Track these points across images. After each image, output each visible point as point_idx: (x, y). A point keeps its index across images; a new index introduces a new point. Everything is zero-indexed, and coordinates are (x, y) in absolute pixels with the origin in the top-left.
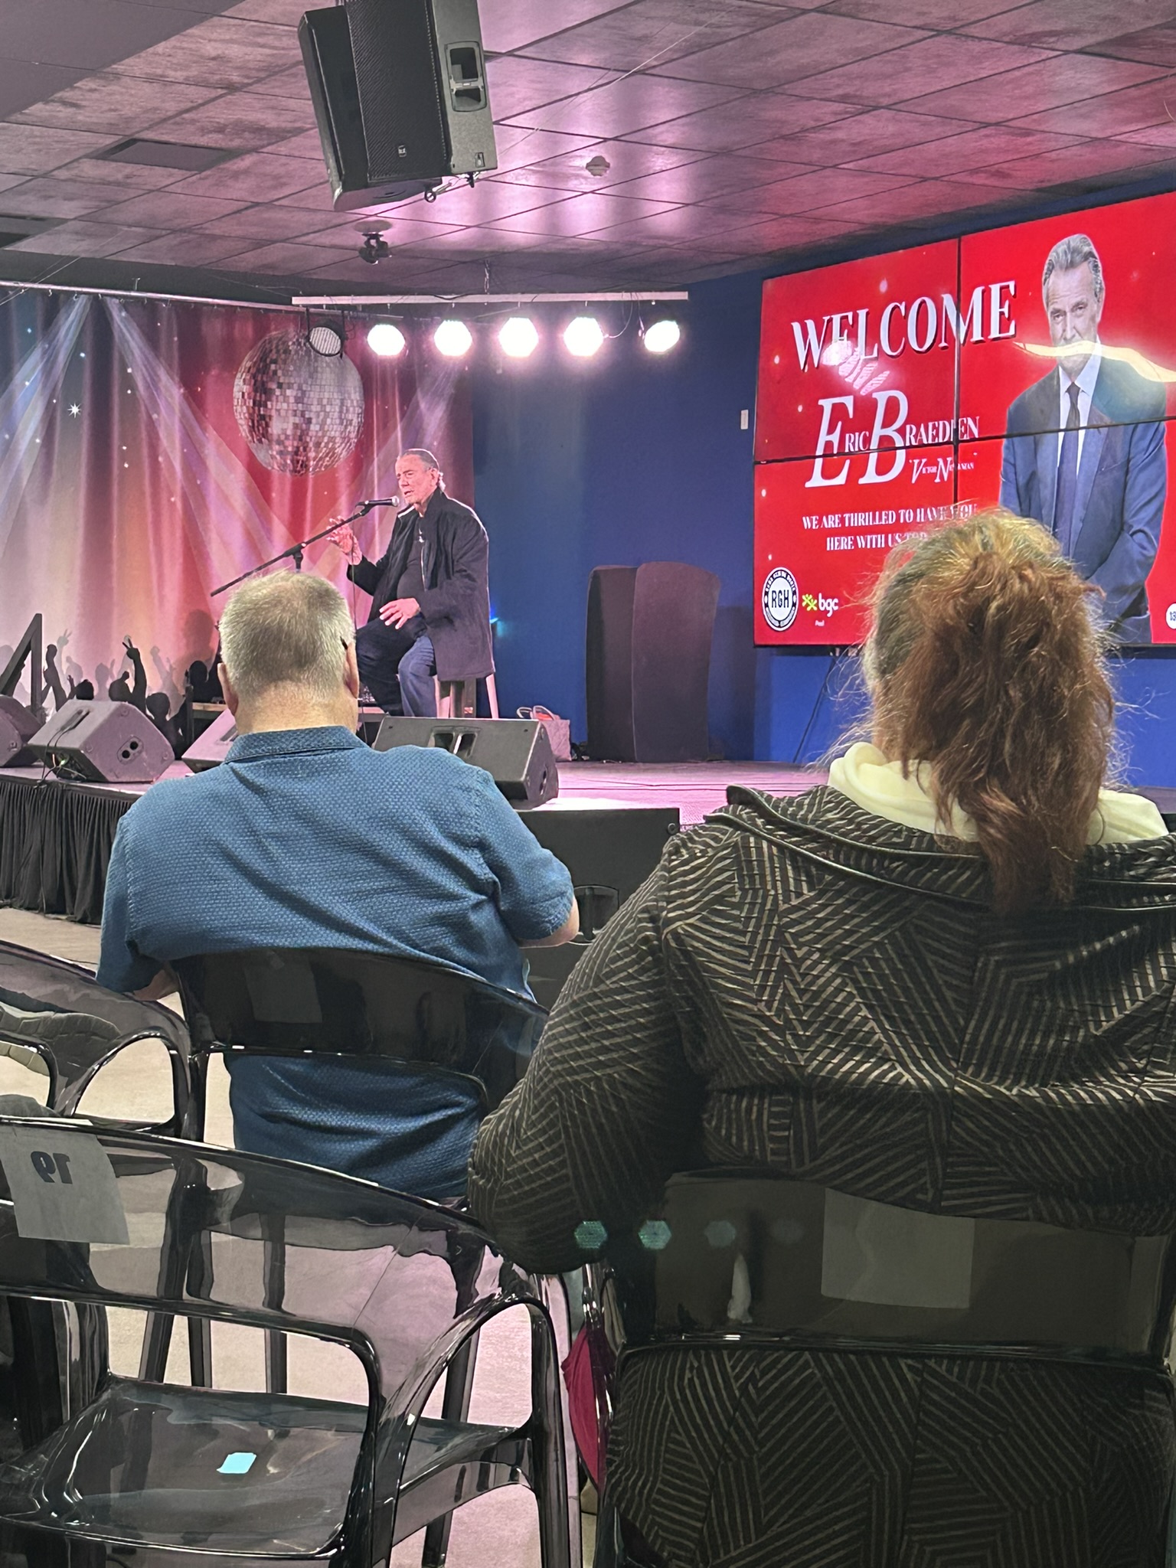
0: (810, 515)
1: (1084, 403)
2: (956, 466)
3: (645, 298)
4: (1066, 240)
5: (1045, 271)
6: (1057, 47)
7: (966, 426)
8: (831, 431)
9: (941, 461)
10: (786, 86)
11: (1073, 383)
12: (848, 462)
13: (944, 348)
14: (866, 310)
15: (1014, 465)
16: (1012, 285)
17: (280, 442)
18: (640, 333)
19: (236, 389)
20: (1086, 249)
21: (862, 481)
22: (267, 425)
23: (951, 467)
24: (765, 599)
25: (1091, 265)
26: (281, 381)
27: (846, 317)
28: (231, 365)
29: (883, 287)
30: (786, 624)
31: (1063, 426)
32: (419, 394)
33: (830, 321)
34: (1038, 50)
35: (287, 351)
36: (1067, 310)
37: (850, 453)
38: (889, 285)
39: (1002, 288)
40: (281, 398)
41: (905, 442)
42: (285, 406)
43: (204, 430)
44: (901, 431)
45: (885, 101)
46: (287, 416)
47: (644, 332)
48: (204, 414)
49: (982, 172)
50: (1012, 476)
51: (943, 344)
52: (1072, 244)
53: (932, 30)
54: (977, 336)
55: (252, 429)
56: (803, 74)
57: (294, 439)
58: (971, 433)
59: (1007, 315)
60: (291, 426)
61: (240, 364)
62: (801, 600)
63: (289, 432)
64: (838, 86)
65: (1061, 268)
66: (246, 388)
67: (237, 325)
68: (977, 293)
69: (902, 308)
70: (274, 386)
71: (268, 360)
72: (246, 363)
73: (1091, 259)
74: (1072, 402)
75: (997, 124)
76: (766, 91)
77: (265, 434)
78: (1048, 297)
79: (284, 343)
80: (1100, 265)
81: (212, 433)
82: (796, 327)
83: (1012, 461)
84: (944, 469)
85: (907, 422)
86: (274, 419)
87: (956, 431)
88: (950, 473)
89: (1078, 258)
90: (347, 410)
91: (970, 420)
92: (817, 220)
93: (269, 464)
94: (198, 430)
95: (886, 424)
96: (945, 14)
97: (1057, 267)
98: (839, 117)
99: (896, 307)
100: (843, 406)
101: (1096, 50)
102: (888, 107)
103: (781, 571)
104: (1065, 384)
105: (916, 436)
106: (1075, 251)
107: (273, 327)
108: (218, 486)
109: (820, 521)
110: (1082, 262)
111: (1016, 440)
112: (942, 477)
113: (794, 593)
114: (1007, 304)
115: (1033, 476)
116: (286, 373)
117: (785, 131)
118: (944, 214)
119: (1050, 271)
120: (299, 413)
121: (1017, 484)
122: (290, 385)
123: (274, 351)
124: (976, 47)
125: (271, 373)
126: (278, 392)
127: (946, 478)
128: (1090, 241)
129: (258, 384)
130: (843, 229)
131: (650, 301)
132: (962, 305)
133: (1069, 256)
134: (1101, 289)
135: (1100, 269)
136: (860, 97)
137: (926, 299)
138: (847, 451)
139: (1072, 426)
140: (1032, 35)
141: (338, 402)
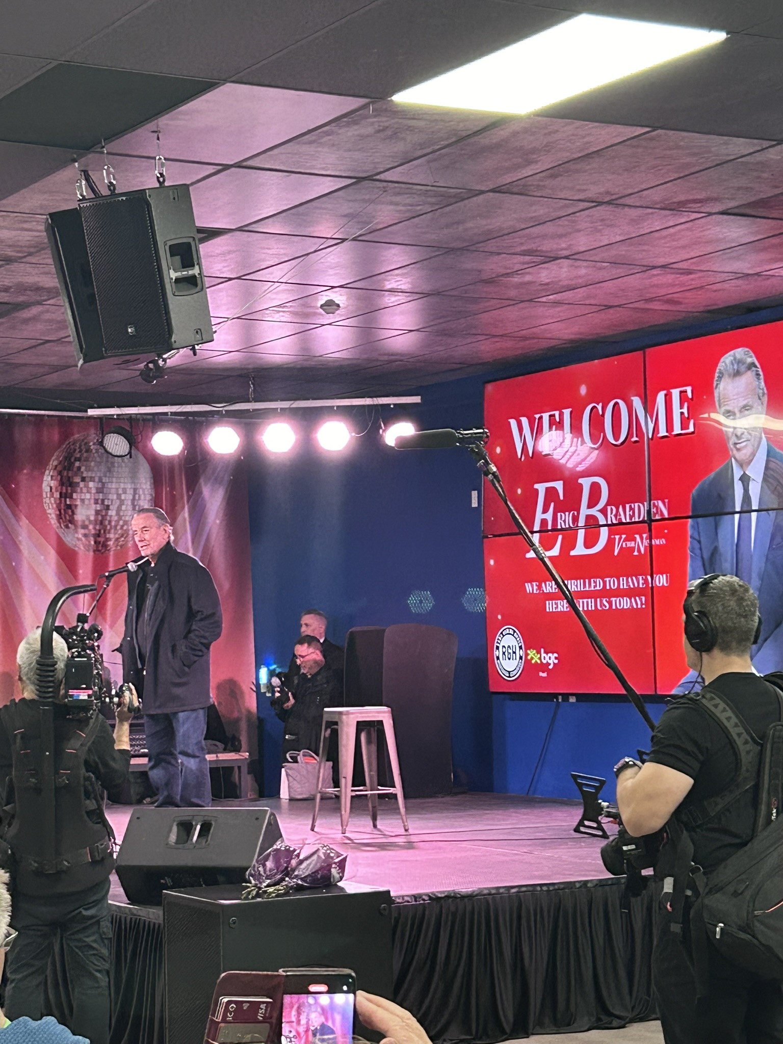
0: (531, 582)
1: (755, 490)
2: (651, 541)
3: (385, 402)
4: (732, 353)
5: (716, 378)
6: (702, 210)
7: (657, 507)
8: (545, 511)
9: (637, 536)
10: (478, 245)
11: (744, 473)
12: (560, 537)
13: (636, 442)
14: (570, 409)
15: (699, 542)
16: (689, 390)
17: (85, 527)
18: (381, 431)
19: (44, 484)
20: (749, 360)
21: (573, 553)
22: (73, 513)
23: (646, 542)
24: (496, 653)
25: (754, 373)
26: (84, 475)
27: (554, 415)
28: (40, 465)
29: (583, 390)
30: (515, 675)
31: (738, 509)
32: (202, 481)
33: (541, 418)
34: (686, 213)
35: (88, 450)
36: (736, 410)
37: (562, 529)
38: (588, 389)
39: (681, 392)
40: (85, 490)
41: (607, 522)
42: (88, 496)
43: (18, 520)
44: (604, 511)
45: (565, 253)
46: (90, 504)
47: (384, 431)
48: (17, 506)
49: (655, 300)
50: (698, 552)
51: (635, 439)
52: (738, 356)
53: (593, 202)
54: (663, 432)
55: (59, 517)
56: (489, 236)
57: (96, 524)
58: (662, 514)
59: (686, 415)
60: (93, 512)
61: (47, 464)
62: (527, 655)
63: (92, 518)
64: (522, 244)
65: (729, 376)
66: (53, 483)
67: (45, 433)
68: (661, 397)
69: (599, 407)
70: (77, 479)
71: (72, 460)
72: (53, 462)
73: (754, 369)
74: (744, 489)
75: (663, 266)
76: (462, 249)
77: (72, 521)
78: (719, 400)
79: (86, 444)
80: (761, 373)
81: (24, 521)
82: (513, 423)
83: (697, 537)
84: (640, 544)
85: (608, 504)
86: (79, 507)
87: (649, 512)
88: (646, 547)
89: (743, 368)
90: (139, 499)
91: (660, 502)
92: (525, 338)
93: (76, 546)
94: (13, 521)
95: (591, 505)
96: (602, 190)
97: (726, 376)
98: (526, 266)
99: (594, 407)
100: (554, 489)
101: (736, 211)
102: (566, 257)
103: (508, 629)
104: (737, 474)
105: (616, 516)
106: (740, 362)
107: (75, 430)
108: (31, 567)
109: (539, 587)
110: (746, 371)
111: (700, 520)
112: (639, 551)
113: (521, 648)
114: (686, 405)
115: (715, 552)
116: (88, 469)
117: (484, 276)
118: (629, 332)
119: (720, 378)
120: (100, 502)
121: (702, 558)
122: (92, 479)
123: (78, 450)
124: (634, 213)
125: (75, 469)
126: (82, 484)
127: (643, 552)
128: (752, 354)
129: (64, 480)
130: (545, 344)
131: (389, 405)
132: (649, 407)
133: (736, 367)
134: (764, 394)
135: (762, 377)
136: (541, 251)
137: (619, 401)
138: (559, 527)
139: (745, 509)
140: (679, 203)
141: (132, 491)
